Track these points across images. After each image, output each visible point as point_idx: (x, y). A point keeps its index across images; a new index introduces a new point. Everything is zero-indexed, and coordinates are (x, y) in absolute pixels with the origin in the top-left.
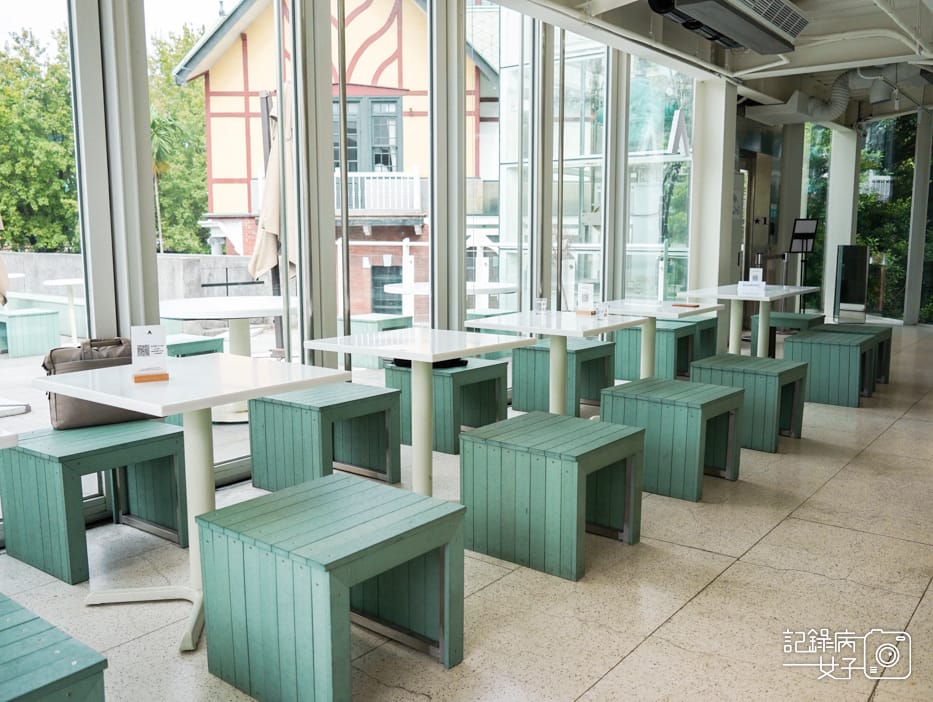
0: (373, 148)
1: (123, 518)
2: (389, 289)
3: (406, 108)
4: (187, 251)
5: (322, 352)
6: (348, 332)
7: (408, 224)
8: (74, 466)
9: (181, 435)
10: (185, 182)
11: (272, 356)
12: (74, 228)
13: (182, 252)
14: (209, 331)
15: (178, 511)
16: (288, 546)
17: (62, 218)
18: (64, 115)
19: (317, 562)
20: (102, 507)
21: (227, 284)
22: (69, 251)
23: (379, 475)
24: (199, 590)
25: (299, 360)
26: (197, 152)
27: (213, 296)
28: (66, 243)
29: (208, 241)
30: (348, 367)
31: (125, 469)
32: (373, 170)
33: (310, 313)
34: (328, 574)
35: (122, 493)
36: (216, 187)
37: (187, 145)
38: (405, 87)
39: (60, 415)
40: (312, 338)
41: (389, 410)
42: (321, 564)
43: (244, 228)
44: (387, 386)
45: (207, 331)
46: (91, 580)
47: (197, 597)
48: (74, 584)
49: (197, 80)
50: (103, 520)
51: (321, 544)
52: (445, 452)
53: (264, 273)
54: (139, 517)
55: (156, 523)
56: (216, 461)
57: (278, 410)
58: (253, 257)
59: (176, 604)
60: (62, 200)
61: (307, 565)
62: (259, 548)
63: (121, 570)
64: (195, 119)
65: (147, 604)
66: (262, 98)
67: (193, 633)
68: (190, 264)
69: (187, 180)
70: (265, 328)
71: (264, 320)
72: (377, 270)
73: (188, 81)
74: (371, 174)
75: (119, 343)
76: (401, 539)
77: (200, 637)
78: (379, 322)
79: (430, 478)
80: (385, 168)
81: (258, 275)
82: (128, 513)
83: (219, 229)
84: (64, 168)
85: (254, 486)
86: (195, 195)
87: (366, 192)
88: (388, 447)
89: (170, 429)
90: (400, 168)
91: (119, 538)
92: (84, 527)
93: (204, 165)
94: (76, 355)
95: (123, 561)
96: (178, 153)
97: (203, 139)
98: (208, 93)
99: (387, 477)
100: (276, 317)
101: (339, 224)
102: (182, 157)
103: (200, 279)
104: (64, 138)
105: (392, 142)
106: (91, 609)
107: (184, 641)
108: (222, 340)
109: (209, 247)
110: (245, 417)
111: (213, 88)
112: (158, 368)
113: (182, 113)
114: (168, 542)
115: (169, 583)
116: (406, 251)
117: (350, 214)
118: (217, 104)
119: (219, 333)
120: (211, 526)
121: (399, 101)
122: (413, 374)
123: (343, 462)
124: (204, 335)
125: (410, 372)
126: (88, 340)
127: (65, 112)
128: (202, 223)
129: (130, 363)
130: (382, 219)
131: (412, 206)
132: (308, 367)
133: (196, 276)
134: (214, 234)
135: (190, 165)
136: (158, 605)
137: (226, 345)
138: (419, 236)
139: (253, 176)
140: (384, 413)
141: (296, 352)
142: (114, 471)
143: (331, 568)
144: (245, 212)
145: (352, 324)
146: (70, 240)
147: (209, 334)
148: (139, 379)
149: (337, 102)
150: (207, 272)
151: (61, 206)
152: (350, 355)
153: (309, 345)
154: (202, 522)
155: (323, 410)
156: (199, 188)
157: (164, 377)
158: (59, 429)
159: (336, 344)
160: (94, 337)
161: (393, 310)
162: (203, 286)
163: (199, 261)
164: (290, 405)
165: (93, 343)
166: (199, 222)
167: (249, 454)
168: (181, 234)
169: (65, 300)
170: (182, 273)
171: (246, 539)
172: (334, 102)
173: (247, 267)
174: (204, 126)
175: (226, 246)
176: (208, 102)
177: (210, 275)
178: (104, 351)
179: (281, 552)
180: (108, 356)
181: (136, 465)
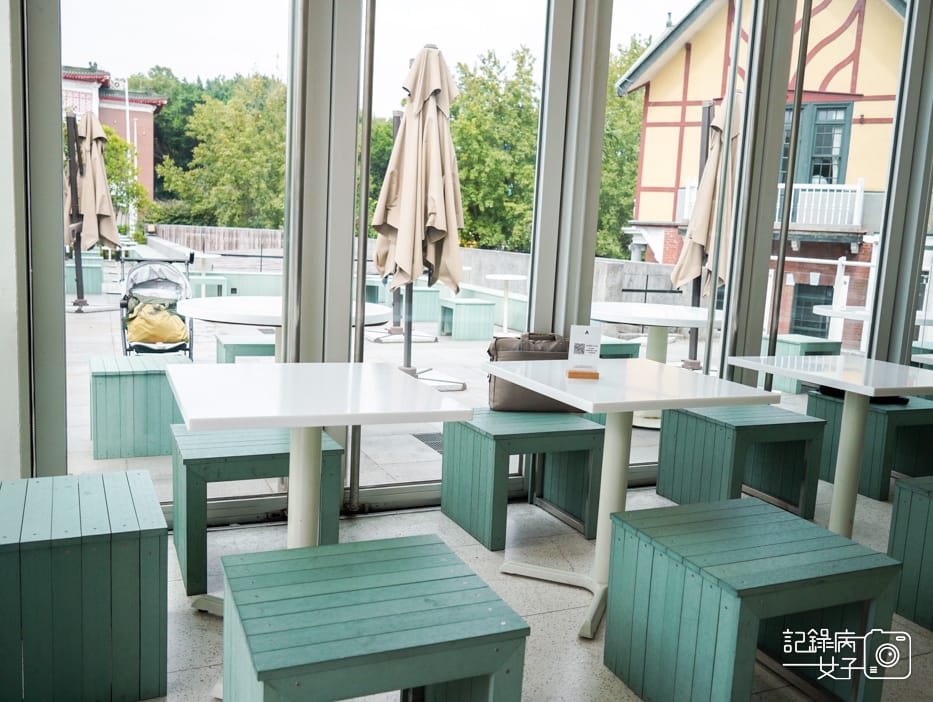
0: (813, 158)
1: (537, 500)
2: (818, 310)
3: (856, 115)
4: (609, 255)
5: (742, 369)
6: (772, 352)
7: (843, 241)
8: (505, 445)
9: (602, 432)
10: (614, 189)
11: (683, 367)
12: (512, 229)
13: (604, 256)
14: (625, 335)
15: (587, 504)
16: (700, 562)
17: (503, 219)
18: (515, 127)
19: (729, 586)
20: (520, 486)
21: (646, 291)
22: (506, 249)
23: (791, 507)
24: (600, 583)
25: (717, 374)
26: (630, 159)
27: (631, 301)
28: (504, 242)
29: (629, 246)
30: (768, 387)
31: (543, 456)
32: (810, 182)
33: (735, 328)
34: (739, 601)
35: (538, 476)
36: (644, 195)
37: (619, 154)
38: (858, 92)
39: (497, 397)
40: (734, 354)
41: (810, 441)
42: (733, 589)
43: (666, 237)
44: (808, 413)
45: (622, 334)
46: (506, 550)
47: (598, 590)
48: (492, 550)
49: (638, 92)
50: (519, 498)
51: (734, 567)
52: (869, 496)
53: (686, 284)
54: (550, 502)
55: (565, 511)
56: (631, 462)
57: (692, 422)
58: (677, 266)
59: (578, 591)
60: (505, 204)
61: (718, 586)
62: (670, 557)
63: (532, 548)
64: (631, 129)
65: (552, 585)
66: (704, 108)
67: (592, 621)
68: (614, 269)
69: (616, 187)
70: (680, 338)
71: (677, 330)
72: (802, 288)
73: (629, 93)
74: (807, 186)
75: (553, 339)
76: (823, 582)
77: (598, 628)
78: (802, 344)
79: (851, 522)
80: (823, 180)
81: (679, 284)
82: (541, 496)
83: (642, 236)
84: (508, 175)
85: (657, 493)
86: (622, 202)
87: (799, 204)
88: (803, 479)
89: (591, 425)
90: (841, 180)
91: (532, 517)
92: (506, 501)
93: (634, 173)
94: (516, 344)
95: (533, 539)
96: (612, 162)
97: (636, 148)
98: (647, 103)
99: (800, 509)
100: (692, 329)
101: (777, 238)
102: (615, 166)
103: (621, 284)
104: (513, 147)
105: (836, 152)
106: (504, 576)
107: (583, 628)
108: (638, 345)
109: (629, 253)
110: (657, 424)
111: (651, 100)
112: (590, 367)
113: (620, 123)
114: (574, 531)
115: (573, 570)
116: (840, 271)
117: (790, 228)
118: (654, 114)
119: (633, 337)
120: (625, 525)
121: (849, 108)
122: (845, 406)
123: (751, 486)
124: (619, 337)
125: (843, 404)
126: (527, 333)
127: (516, 124)
128: (626, 230)
129: (567, 358)
130: (813, 234)
131: (851, 221)
132: (725, 382)
133: (618, 280)
134: (636, 240)
135: (621, 173)
136: (562, 588)
137: (643, 351)
138: (855, 255)
139: (681, 185)
140: (803, 443)
141: (715, 366)
142: (534, 456)
143: (743, 595)
144: (668, 220)
145: (778, 343)
146: (507, 238)
147: (623, 338)
148: (573, 375)
149: (791, 110)
150: (627, 277)
151: (504, 208)
152: (772, 375)
153: (730, 360)
154: (616, 520)
155: (739, 429)
156: (627, 195)
157: (595, 376)
158: (495, 409)
159: (760, 364)
160: (532, 331)
161: (818, 332)
162: (624, 290)
163: (622, 266)
164: (705, 420)
165: (531, 336)
166: (623, 228)
167: (657, 460)
168: (605, 239)
169: (501, 293)
170: (605, 276)
171: (657, 545)
172: (787, 110)
173: (669, 276)
174: (639, 135)
175: (646, 252)
176: (645, 111)
177: (631, 280)
178: (540, 345)
179: (692, 566)
180: (542, 349)
181: (553, 454)
